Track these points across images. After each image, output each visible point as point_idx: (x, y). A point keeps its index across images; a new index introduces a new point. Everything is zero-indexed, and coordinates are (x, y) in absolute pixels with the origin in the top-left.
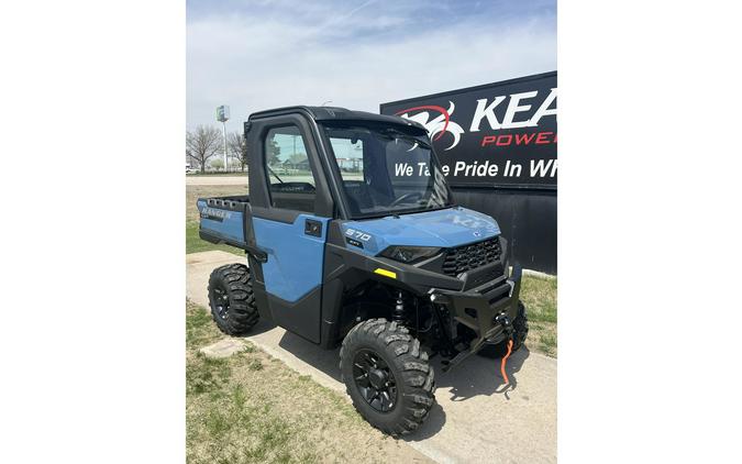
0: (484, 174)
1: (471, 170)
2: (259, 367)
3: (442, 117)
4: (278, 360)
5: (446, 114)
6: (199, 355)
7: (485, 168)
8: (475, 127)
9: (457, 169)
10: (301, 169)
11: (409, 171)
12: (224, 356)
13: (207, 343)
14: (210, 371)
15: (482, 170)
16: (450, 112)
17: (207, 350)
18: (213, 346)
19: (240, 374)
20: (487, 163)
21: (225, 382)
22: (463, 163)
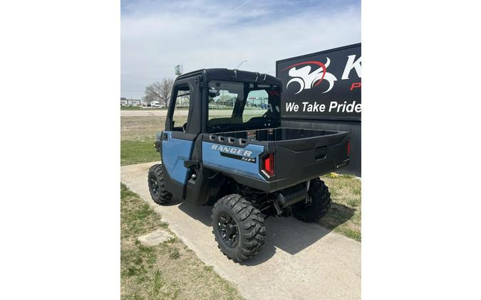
0: (352, 111)
1: (341, 108)
2: (176, 256)
3: (321, 69)
4: (191, 251)
5: (324, 67)
6: (137, 242)
7: (353, 106)
8: (345, 76)
9: (331, 107)
10: (227, 105)
11: (296, 108)
12: (154, 245)
13: (144, 232)
14: (141, 257)
15: (350, 108)
16: (327, 65)
17: (143, 239)
18: (148, 235)
19: (162, 261)
20: (354, 102)
21: (150, 267)
22: (336, 103)
